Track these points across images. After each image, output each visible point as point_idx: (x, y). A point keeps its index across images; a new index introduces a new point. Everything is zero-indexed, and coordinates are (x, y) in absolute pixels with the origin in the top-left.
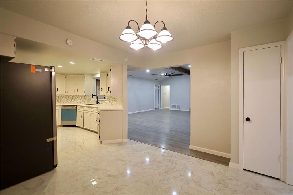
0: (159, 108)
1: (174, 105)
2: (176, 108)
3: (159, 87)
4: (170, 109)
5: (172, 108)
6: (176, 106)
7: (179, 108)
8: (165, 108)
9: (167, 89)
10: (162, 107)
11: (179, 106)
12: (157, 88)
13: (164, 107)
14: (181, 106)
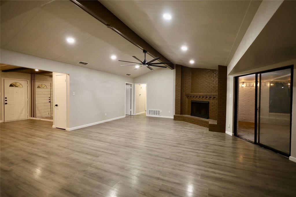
0: (132, 114)
1: (152, 111)
2: (154, 114)
3: (133, 85)
4: (147, 115)
5: (150, 113)
6: (154, 111)
7: (159, 114)
8: (140, 113)
9: (142, 88)
10: (136, 113)
11: (159, 111)
12: (129, 87)
13: (138, 112)
14: (161, 111)
